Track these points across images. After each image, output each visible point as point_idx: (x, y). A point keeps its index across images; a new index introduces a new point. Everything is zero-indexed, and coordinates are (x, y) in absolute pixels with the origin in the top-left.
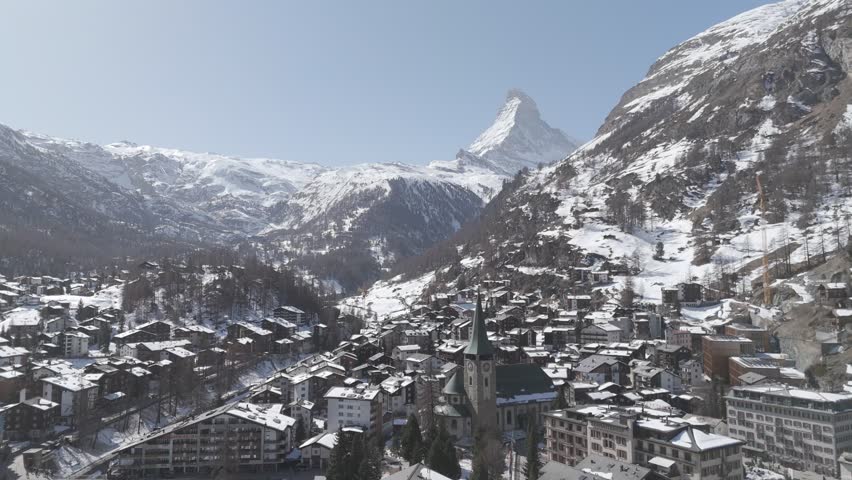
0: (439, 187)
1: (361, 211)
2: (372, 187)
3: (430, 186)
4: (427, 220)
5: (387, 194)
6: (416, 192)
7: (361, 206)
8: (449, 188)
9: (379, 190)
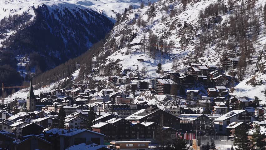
0: (77, 14)
1: (11, 33)
2: (20, 13)
3: (69, 12)
4: (65, 41)
5: (32, 19)
6: (56, 17)
7: (10, 28)
8: (86, 14)
9: (26, 16)
